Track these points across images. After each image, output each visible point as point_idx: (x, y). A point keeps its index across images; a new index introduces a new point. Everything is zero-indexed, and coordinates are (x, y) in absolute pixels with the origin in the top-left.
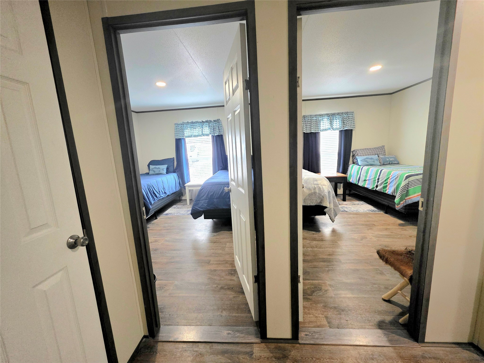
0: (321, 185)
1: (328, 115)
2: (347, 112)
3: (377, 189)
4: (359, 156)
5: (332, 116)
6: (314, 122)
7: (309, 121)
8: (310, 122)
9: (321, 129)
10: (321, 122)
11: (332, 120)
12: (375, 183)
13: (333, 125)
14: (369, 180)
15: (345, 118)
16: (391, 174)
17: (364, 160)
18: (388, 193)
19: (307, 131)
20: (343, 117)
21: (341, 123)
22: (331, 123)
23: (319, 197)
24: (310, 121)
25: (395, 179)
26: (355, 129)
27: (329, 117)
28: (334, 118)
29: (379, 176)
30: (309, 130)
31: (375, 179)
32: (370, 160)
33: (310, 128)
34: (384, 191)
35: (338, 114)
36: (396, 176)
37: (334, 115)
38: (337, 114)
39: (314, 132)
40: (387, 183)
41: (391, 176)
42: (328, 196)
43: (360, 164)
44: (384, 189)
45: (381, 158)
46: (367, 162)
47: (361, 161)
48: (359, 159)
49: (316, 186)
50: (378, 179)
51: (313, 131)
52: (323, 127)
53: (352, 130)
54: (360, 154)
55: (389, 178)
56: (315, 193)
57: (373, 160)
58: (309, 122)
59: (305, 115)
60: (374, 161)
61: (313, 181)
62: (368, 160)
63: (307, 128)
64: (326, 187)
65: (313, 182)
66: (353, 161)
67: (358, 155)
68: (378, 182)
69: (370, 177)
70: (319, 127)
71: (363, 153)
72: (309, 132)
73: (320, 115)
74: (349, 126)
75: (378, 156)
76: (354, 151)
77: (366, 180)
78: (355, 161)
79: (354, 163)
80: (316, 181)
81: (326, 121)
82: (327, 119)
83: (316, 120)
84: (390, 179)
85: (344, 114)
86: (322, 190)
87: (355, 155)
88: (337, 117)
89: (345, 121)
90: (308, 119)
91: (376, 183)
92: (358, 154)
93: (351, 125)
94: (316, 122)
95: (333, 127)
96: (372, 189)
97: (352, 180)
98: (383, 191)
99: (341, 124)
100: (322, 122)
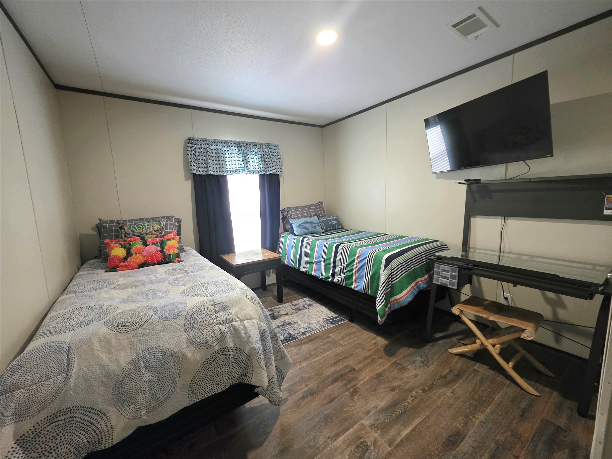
0: (241, 320)
1: (237, 144)
2: (269, 144)
3: (335, 280)
4: (293, 218)
5: (244, 147)
6: (213, 155)
7: (202, 150)
8: (205, 154)
9: (227, 170)
10: (227, 156)
11: (245, 155)
12: (328, 269)
13: (249, 163)
14: (317, 262)
15: (266, 153)
16: (356, 254)
17: (301, 226)
18: (356, 289)
19: (200, 171)
20: (263, 152)
21: (262, 161)
22: (244, 159)
23: (238, 361)
24: (205, 151)
25: (365, 263)
26: (282, 174)
27: (240, 149)
28: (248, 151)
29: (335, 256)
30: (204, 169)
31: (328, 262)
32: (310, 226)
33: (205, 166)
34: (348, 285)
35: (255, 145)
36: (366, 258)
37: (248, 145)
38: (253, 146)
39: (215, 174)
40: (352, 270)
41: (358, 257)
42: (261, 351)
43: (296, 233)
44: (347, 282)
45: (322, 221)
46: (306, 229)
47: (298, 227)
48: (295, 224)
49: (224, 328)
50: (335, 262)
51: (212, 173)
52: (231, 167)
53: (278, 175)
54: (294, 215)
55: (354, 261)
56: (224, 350)
57: (313, 225)
58: (202, 154)
59: (192, 137)
60: (315, 227)
61: (216, 312)
62: (308, 226)
63: (201, 165)
64: (253, 323)
65: (214, 317)
66: (284, 227)
67: (291, 218)
68: (334, 267)
69: (319, 257)
70: (224, 166)
71: (297, 214)
72: (204, 173)
73: (223, 142)
74: (274, 168)
75: (319, 218)
76: (284, 210)
77: (313, 263)
78: (288, 227)
79: (286, 231)
80: (225, 308)
81: (236, 155)
82: (236, 152)
83: (216, 151)
84: (356, 264)
85: (264, 146)
86: (243, 335)
87: (286, 217)
88: (254, 149)
89: (266, 158)
90: (199, 146)
91: (331, 269)
92: (291, 216)
93: (277, 167)
94: (216, 155)
95: (249, 167)
96: (325, 278)
97: (289, 260)
98: (346, 284)
99: (261, 163)
100: (229, 156)
